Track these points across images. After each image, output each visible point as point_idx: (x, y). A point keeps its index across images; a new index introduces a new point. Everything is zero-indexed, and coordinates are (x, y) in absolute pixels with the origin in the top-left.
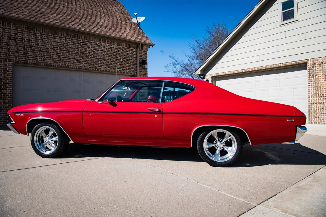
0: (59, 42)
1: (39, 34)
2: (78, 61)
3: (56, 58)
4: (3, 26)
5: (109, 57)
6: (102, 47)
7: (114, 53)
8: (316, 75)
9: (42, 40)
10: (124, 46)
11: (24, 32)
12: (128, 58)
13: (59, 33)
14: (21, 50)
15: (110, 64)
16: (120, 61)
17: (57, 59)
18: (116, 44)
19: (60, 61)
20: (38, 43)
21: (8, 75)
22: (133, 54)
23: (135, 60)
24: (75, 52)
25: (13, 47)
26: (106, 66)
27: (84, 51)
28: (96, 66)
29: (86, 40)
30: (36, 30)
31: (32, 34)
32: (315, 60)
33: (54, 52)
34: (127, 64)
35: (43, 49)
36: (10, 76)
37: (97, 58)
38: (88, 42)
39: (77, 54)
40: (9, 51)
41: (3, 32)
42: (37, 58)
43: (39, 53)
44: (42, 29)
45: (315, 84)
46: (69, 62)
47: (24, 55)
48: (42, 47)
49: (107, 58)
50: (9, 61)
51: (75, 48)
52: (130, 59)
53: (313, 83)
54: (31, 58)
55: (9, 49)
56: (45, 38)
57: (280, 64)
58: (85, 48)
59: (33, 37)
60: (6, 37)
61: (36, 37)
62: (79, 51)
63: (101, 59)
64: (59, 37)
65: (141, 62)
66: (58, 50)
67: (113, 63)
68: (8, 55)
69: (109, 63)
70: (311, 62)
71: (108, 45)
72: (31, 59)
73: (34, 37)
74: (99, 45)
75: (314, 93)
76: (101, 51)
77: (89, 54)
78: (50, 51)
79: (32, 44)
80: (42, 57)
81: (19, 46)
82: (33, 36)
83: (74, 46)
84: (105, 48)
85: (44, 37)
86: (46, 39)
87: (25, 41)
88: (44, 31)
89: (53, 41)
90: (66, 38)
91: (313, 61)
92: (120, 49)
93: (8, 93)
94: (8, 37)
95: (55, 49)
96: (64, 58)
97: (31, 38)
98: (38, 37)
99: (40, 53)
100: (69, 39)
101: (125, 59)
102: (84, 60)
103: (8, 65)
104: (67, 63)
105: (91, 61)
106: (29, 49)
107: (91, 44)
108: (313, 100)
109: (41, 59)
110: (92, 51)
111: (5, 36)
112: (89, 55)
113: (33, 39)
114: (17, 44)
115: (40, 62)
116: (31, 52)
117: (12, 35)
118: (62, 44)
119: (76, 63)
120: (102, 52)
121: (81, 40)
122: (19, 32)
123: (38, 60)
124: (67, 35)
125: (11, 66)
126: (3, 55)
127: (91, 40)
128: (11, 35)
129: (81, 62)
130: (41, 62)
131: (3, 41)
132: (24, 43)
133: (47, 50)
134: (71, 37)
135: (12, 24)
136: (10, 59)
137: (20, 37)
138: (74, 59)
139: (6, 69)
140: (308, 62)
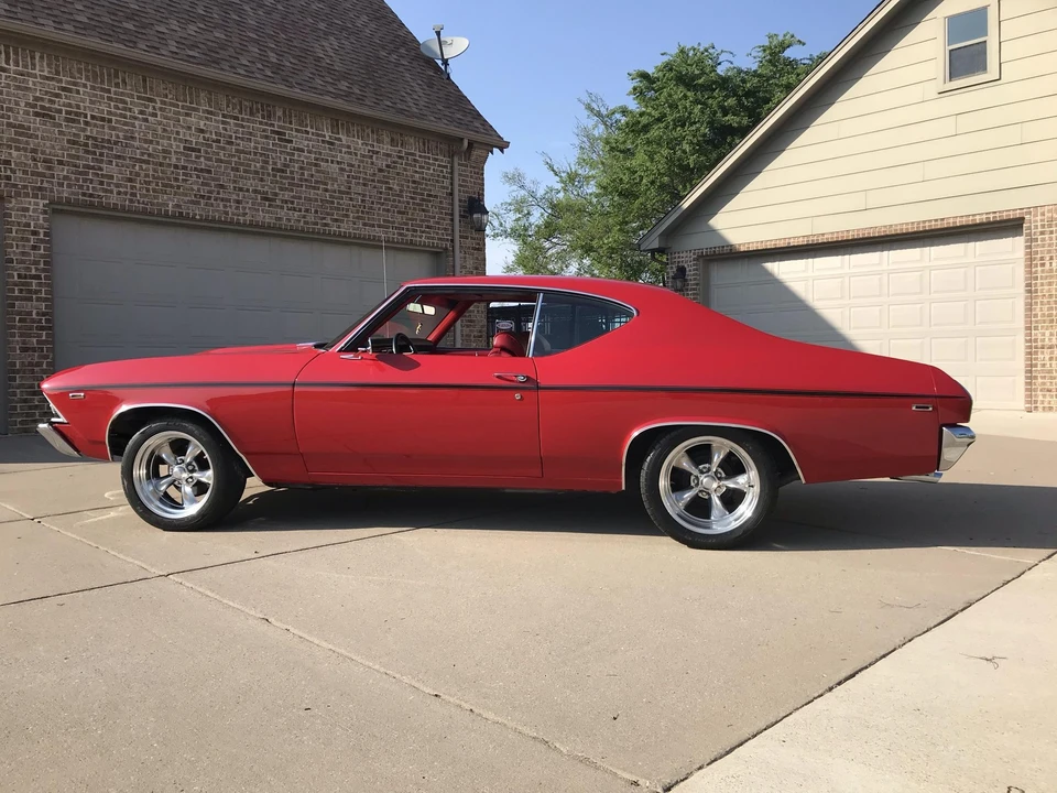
0: (202, 131)
1: (132, 96)
2: (266, 199)
3: (195, 187)
4: (7, 62)
5: (365, 185)
6: (341, 152)
7: (380, 170)
8: (1051, 258)
9: (146, 120)
10: (413, 146)
11: (81, 89)
12: (425, 189)
13: (202, 95)
14: (78, 158)
15: (368, 213)
16: (399, 201)
17: (199, 190)
18: (387, 140)
19: (209, 198)
20: (133, 132)
21: (34, 248)
22: (438, 176)
23: (445, 198)
24: (255, 166)
25: (48, 143)
26: (358, 218)
27: (285, 165)
28: (324, 218)
29: (291, 123)
30: (124, 81)
31: (110, 99)
32: (1049, 211)
33: (190, 166)
34: (423, 210)
35: (149, 155)
36: (42, 251)
37: (326, 190)
38: (297, 130)
39: (263, 174)
40: (35, 160)
41: (8, 86)
42: (132, 187)
43: (137, 168)
44: (144, 81)
45: (1046, 287)
46: (238, 202)
47: (87, 174)
48: (146, 146)
49: (360, 189)
50: (35, 196)
51: (255, 154)
52: (430, 196)
53: (1042, 285)
54: (112, 187)
55: (34, 151)
56: (155, 115)
57: (936, 220)
58: (288, 154)
59: (113, 110)
60: (23, 104)
61: (125, 109)
62: (267, 162)
63: (340, 192)
64: (204, 111)
65: (464, 207)
66: (202, 159)
67: (379, 209)
68: (33, 174)
69: (365, 207)
70: (1036, 215)
71: (360, 142)
72: (112, 192)
73: (117, 107)
74: (332, 144)
75: (1043, 315)
76: (338, 163)
77: (303, 174)
78: (174, 161)
79: (113, 133)
80: (149, 183)
81: (69, 142)
82: (112, 104)
83: (252, 144)
84: (350, 153)
85: (150, 110)
86: (159, 118)
87: (86, 123)
88: (151, 89)
89: (183, 127)
90: (224, 116)
92: (400, 157)
93: (38, 314)
94: (27, 104)
95: (191, 156)
96: (222, 186)
97: (109, 113)
98: (130, 110)
99: (141, 167)
100: (236, 118)
101: (414, 193)
102: (287, 195)
103: (35, 211)
104: (231, 206)
105: (310, 200)
106: (101, 154)
107: (307, 139)
108: (1040, 337)
109: (144, 192)
110: (311, 164)
111: (17, 104)
112: (301, 180)
113: (115, 115)
114: (61, 133)
115: (143, 203)
116: (110, 163)
117: (42, 99)
118: (214, 137)
119: (259, 204)
120: (342, 169)
121: (276, 123)
122: (64, 89)
123: (134, 195)
124: (228, 106)
125: (45, 212)
126: (13, 171)
127: (307, 126)
128: (36, 99)
129: (278, 203)
130: (146, 200)
131: (11, 121)
132: (84, 130)
133: (165, 158)
134: (241, 113)
135: (37, 55)
136: (40, 189)
137: (70, 105)
138: (255, 191)
139: (29, 225)
140: (1027, 217)
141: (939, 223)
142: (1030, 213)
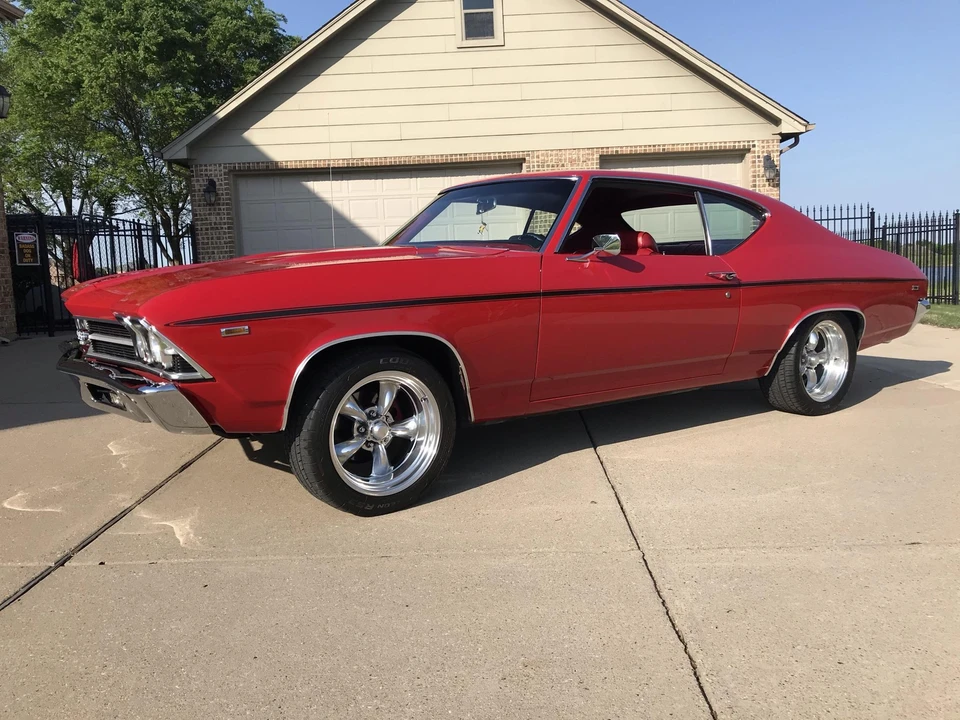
32: (543, 155)
57: (461, 155)
70: (533, 157)
91: (538, 157)
140: (527, 158)
141: (463, 157)
142: (529, 155)
